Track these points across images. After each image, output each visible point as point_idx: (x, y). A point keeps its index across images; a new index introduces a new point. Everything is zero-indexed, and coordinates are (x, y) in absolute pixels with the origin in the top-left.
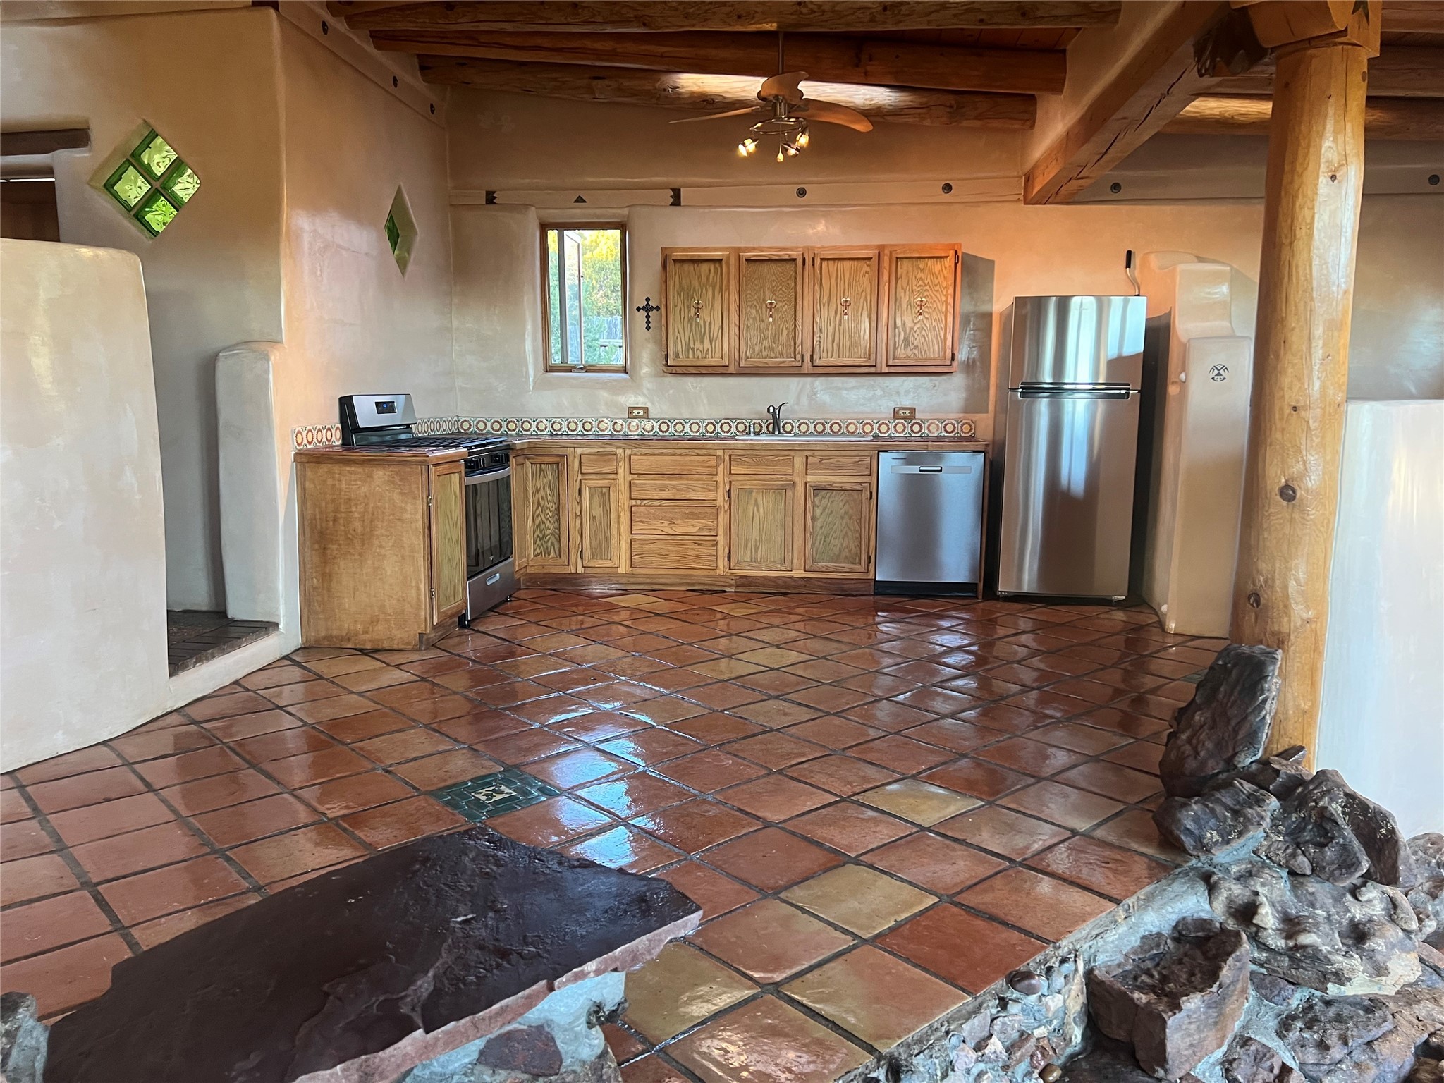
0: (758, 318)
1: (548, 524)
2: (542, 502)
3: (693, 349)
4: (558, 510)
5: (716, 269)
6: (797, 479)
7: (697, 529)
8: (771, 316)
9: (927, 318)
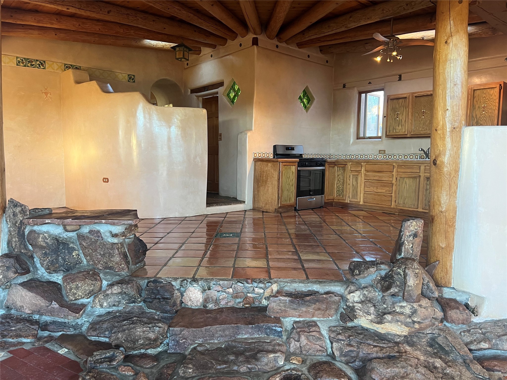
1: (340, 186)
2: (339, 179)
3: (395, 129)
6: (421, 174)
7: (385, 191)
8: (423, 116)
9: (487, 113)
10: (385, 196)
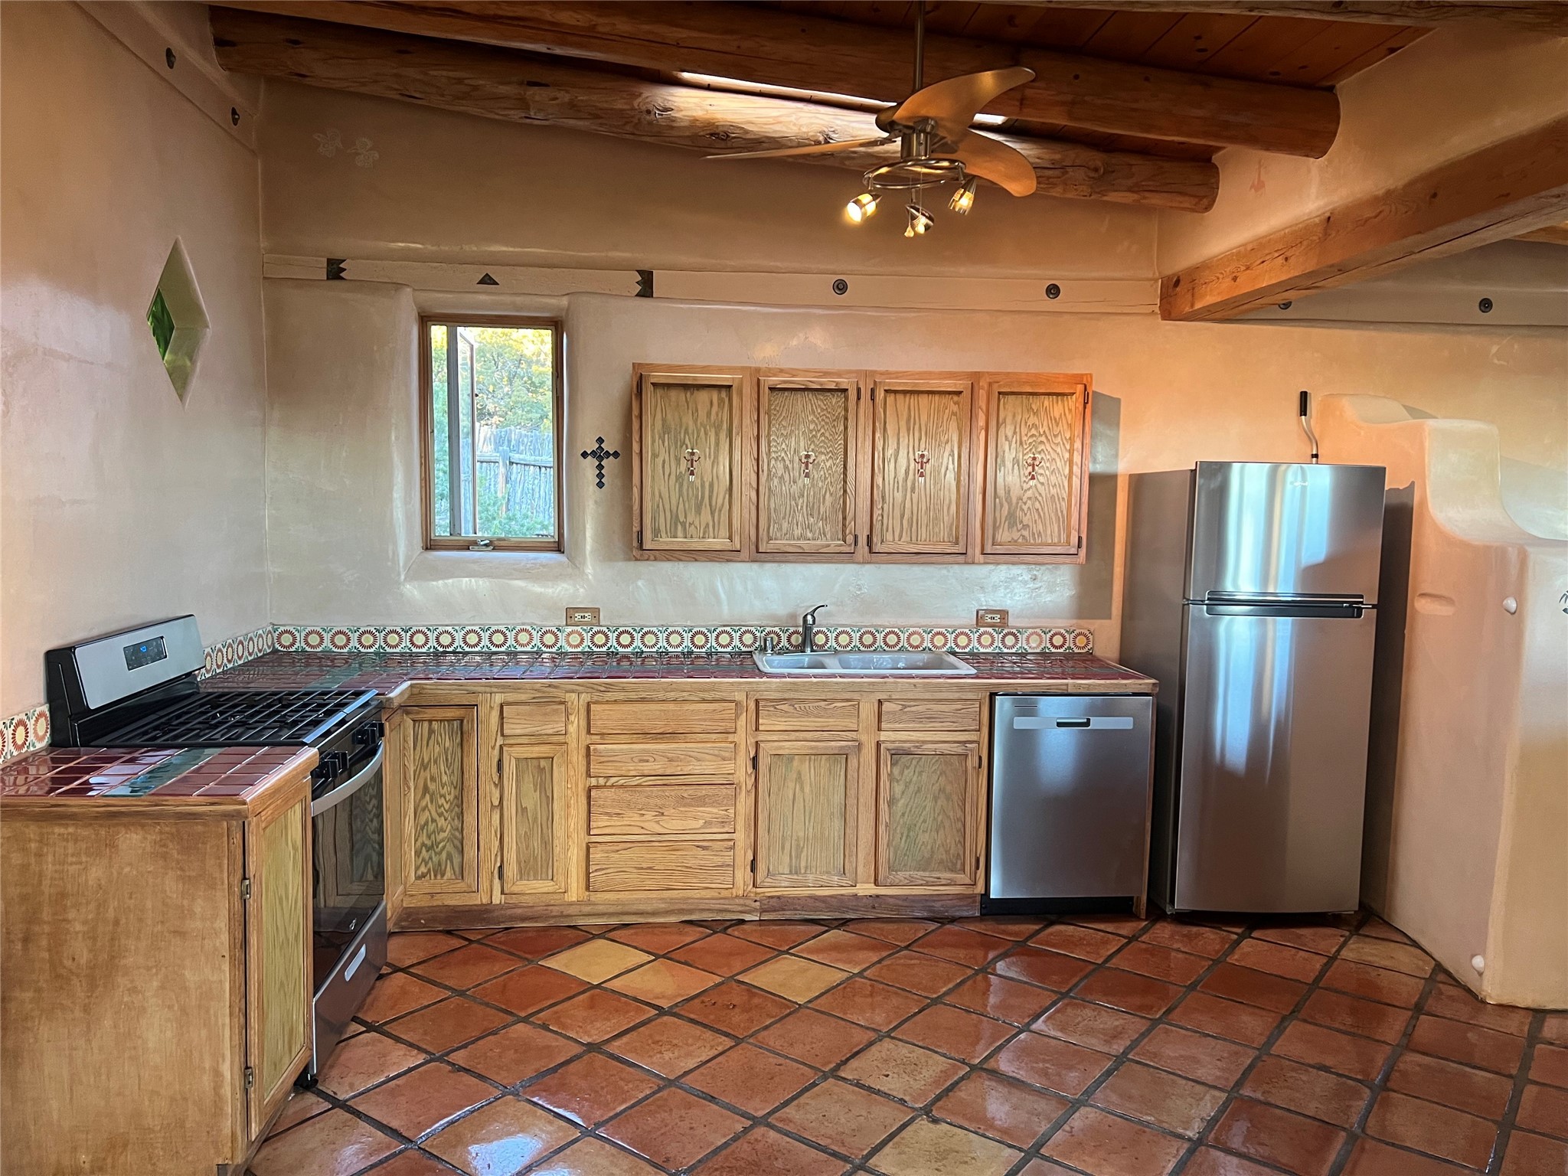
0: (787, 477)
1: (441, 822)
2: (432, 786)
3: (683, 524)
4: (460, 801)
5: (721, 401)
6: (863, 738)
7: (701, 822)
8: (807, 475)
9: (1042, 484)
10: (704, 848)
